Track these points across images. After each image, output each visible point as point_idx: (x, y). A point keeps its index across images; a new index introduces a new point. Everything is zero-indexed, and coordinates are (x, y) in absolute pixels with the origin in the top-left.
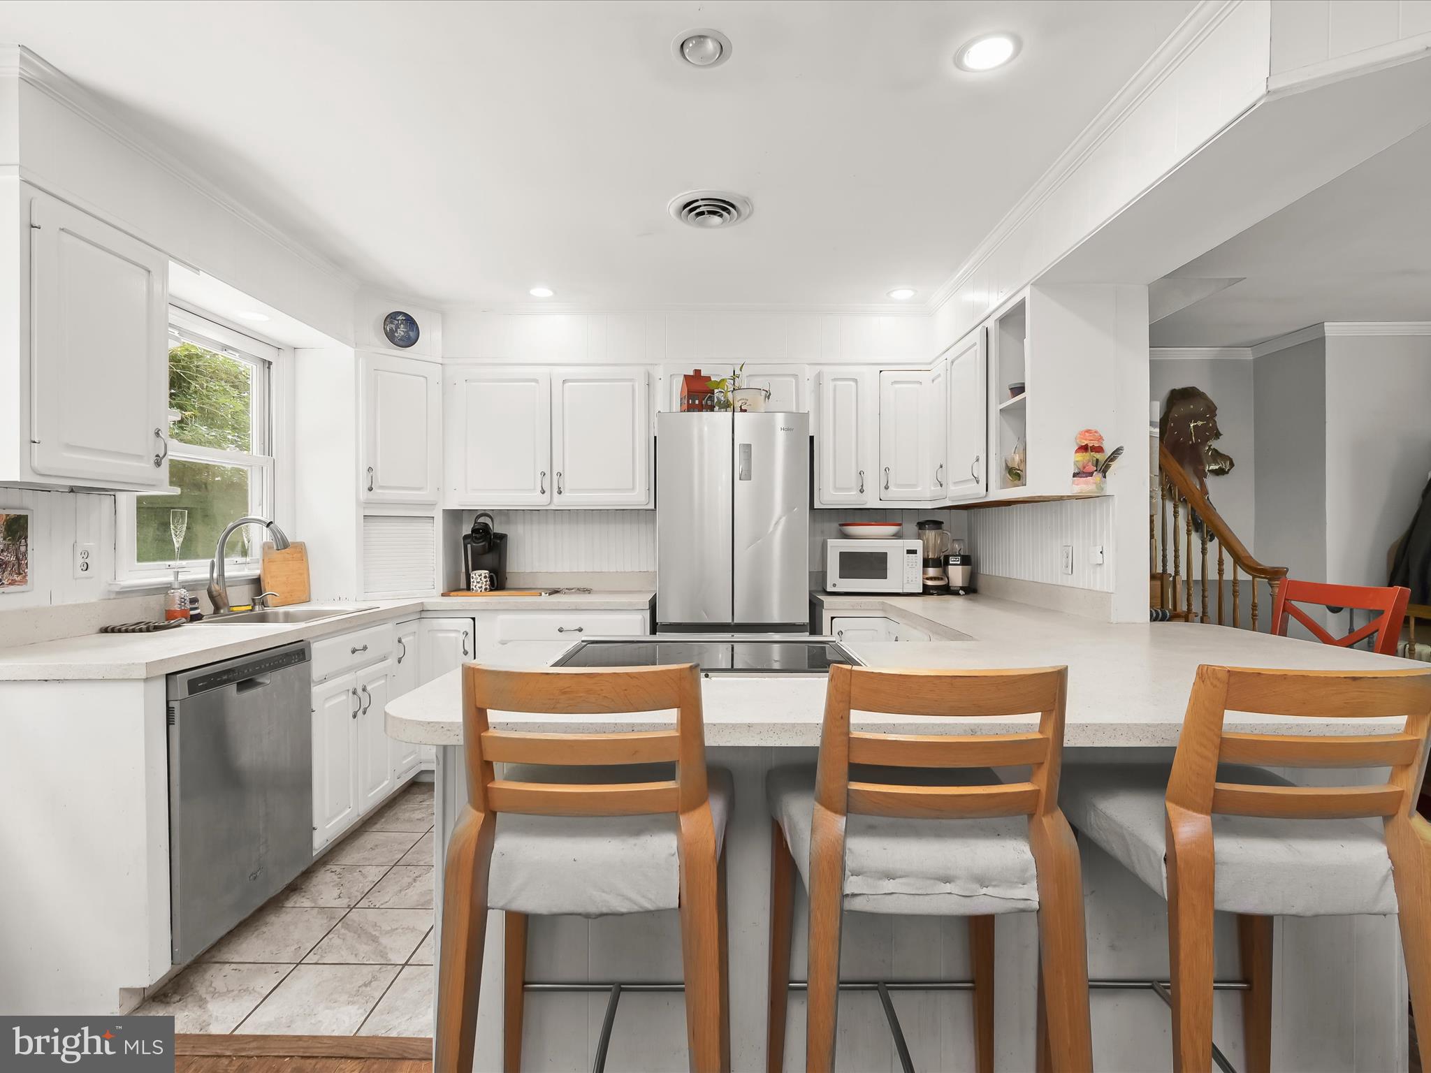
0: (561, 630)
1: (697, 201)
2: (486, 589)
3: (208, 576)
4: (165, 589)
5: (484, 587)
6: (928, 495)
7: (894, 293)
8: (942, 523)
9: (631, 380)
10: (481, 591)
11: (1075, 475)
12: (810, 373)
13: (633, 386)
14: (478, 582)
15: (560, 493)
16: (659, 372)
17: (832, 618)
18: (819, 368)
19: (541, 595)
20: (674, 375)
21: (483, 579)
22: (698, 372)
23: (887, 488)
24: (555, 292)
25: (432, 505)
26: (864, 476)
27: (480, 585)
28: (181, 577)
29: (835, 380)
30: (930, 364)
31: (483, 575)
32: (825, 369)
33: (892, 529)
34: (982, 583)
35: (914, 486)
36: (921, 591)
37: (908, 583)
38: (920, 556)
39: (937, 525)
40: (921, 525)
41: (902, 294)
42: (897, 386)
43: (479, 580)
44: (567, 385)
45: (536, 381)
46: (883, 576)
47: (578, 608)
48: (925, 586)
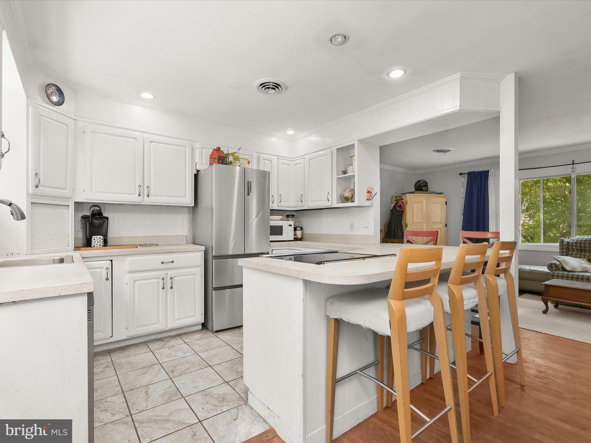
0: (162, 263)
1: (271, 83)
2: (102, 246)
5: (101, 245)
6: (292, 205)
7: (289, 131)
8: (295, 215)
9: (185, 147)
10: (100, 247)
11: (367, 200)
12: (255, 155)
13: (185, 149)
14: (99, 242)
15: (148, 196)
16: (197, 145)
17: (272, 250)
18: (259, 154)
19: (137, 247)
20: (204, 147)
21: (101, 240)
22: (219, 148)
23: (280, 202)
24: (154, 97)
25: (69, 199)
26: (274, 197)
27: (99, 244)
29: (264, 160)
30: (293, 159)
31: (101, 238)
32: (262, 155)
33: (280, 217)
34: (305, 237)
35: (288, 202)
36: (293, 239)
37: (289, 237)
38: (293, 227)
39: (293, 216)
40: (288, 216)
41: (291, 132)
42: (283, 165)
43: (99, 241)
44: (152, 143)
45: (137, 139)
46: (282, 234)
47: (172, 251)
48: (294, 238)
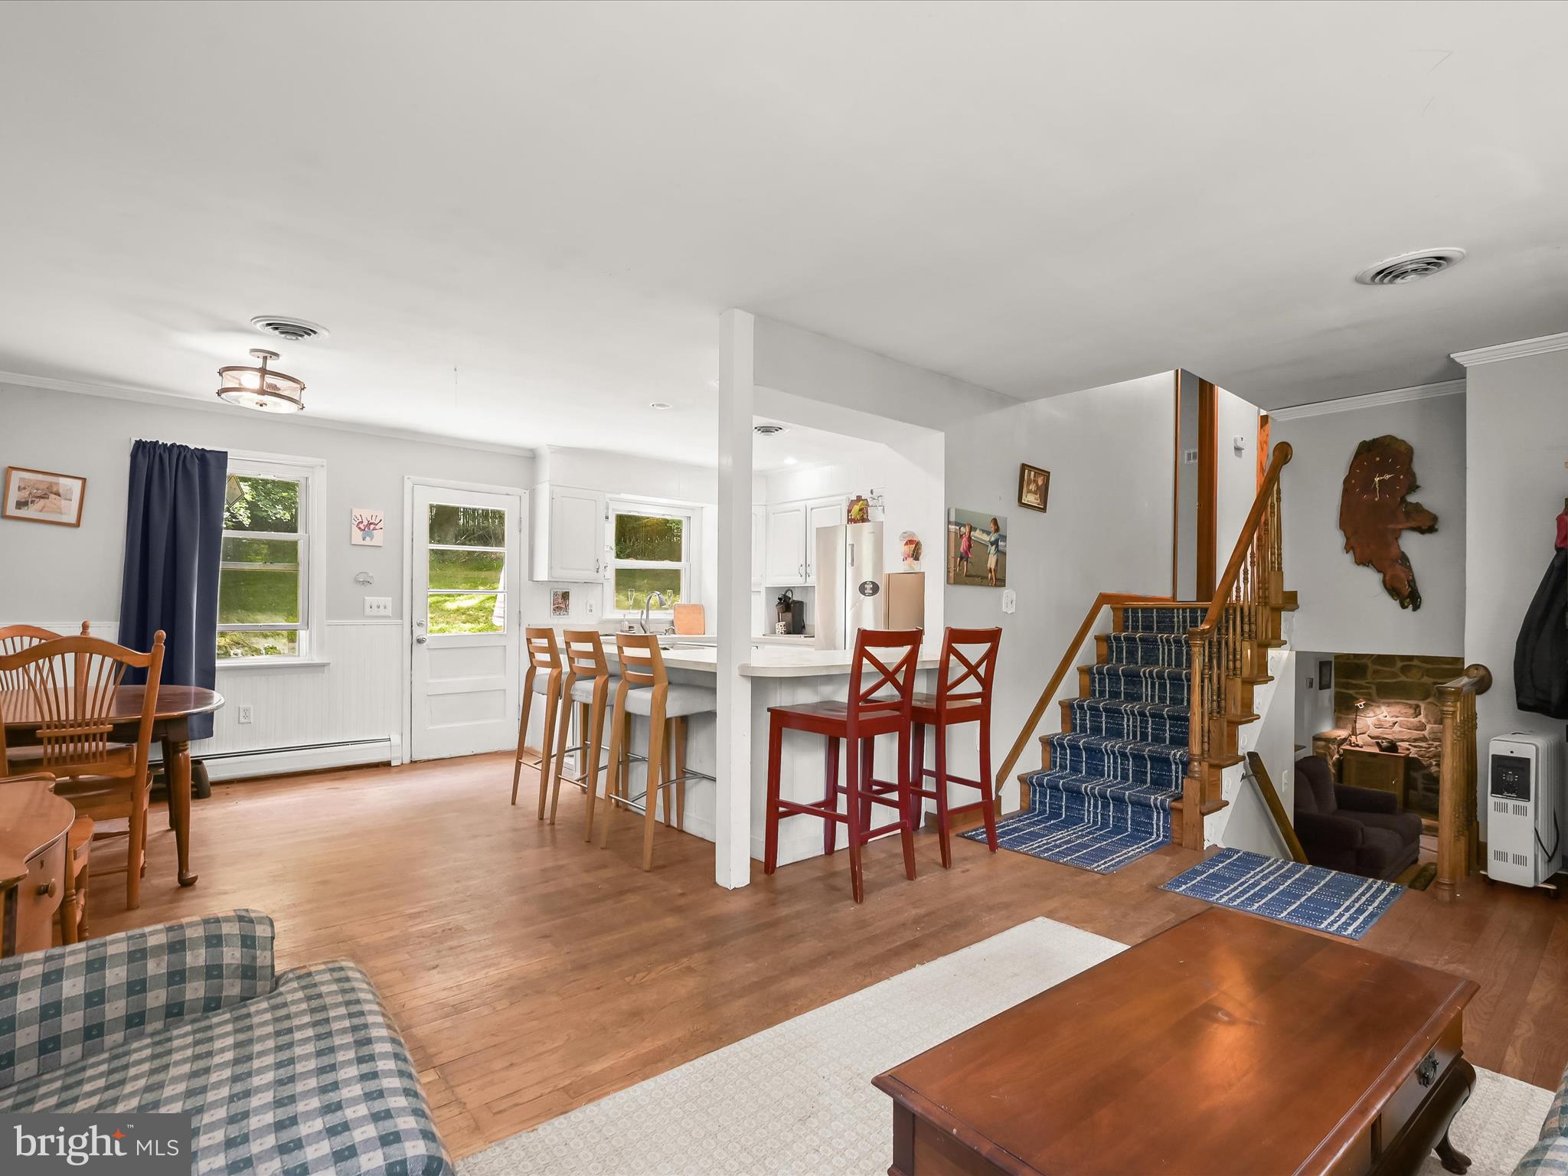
3: (640, 617)
4: (620, 622)
13: (841, 509)
28: (626, 617)
44: (813, 510)
45: (799, 510)
